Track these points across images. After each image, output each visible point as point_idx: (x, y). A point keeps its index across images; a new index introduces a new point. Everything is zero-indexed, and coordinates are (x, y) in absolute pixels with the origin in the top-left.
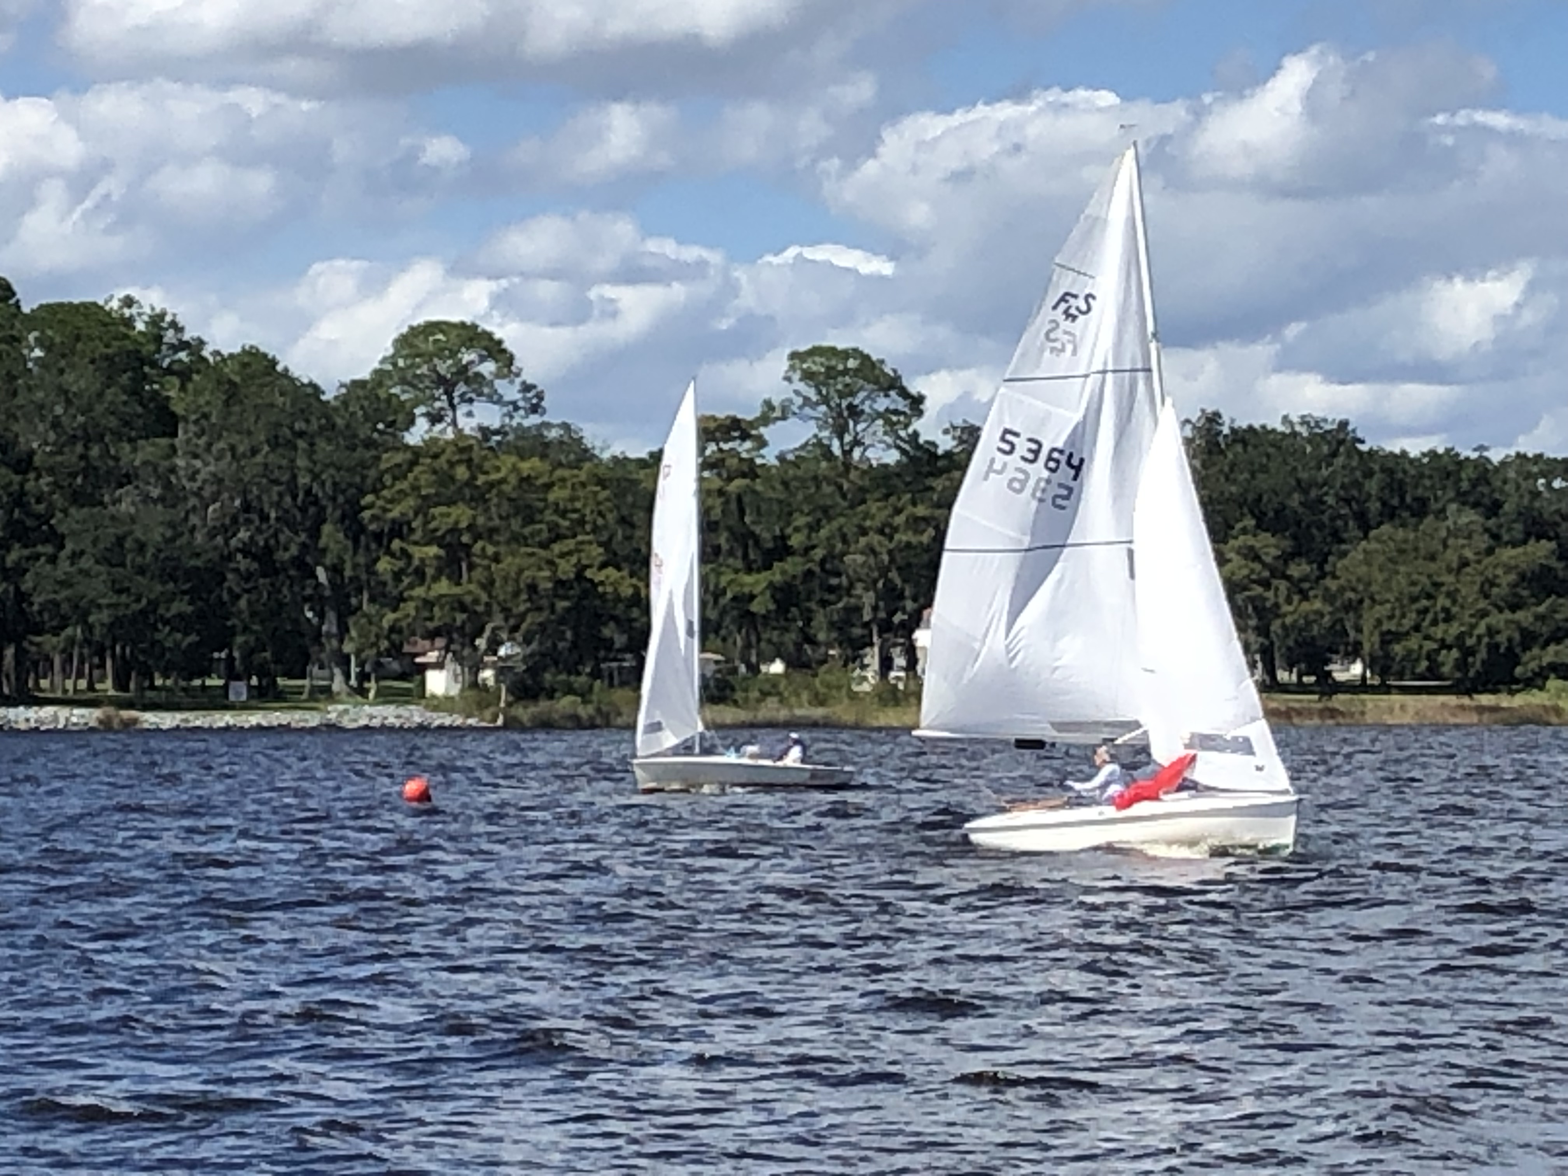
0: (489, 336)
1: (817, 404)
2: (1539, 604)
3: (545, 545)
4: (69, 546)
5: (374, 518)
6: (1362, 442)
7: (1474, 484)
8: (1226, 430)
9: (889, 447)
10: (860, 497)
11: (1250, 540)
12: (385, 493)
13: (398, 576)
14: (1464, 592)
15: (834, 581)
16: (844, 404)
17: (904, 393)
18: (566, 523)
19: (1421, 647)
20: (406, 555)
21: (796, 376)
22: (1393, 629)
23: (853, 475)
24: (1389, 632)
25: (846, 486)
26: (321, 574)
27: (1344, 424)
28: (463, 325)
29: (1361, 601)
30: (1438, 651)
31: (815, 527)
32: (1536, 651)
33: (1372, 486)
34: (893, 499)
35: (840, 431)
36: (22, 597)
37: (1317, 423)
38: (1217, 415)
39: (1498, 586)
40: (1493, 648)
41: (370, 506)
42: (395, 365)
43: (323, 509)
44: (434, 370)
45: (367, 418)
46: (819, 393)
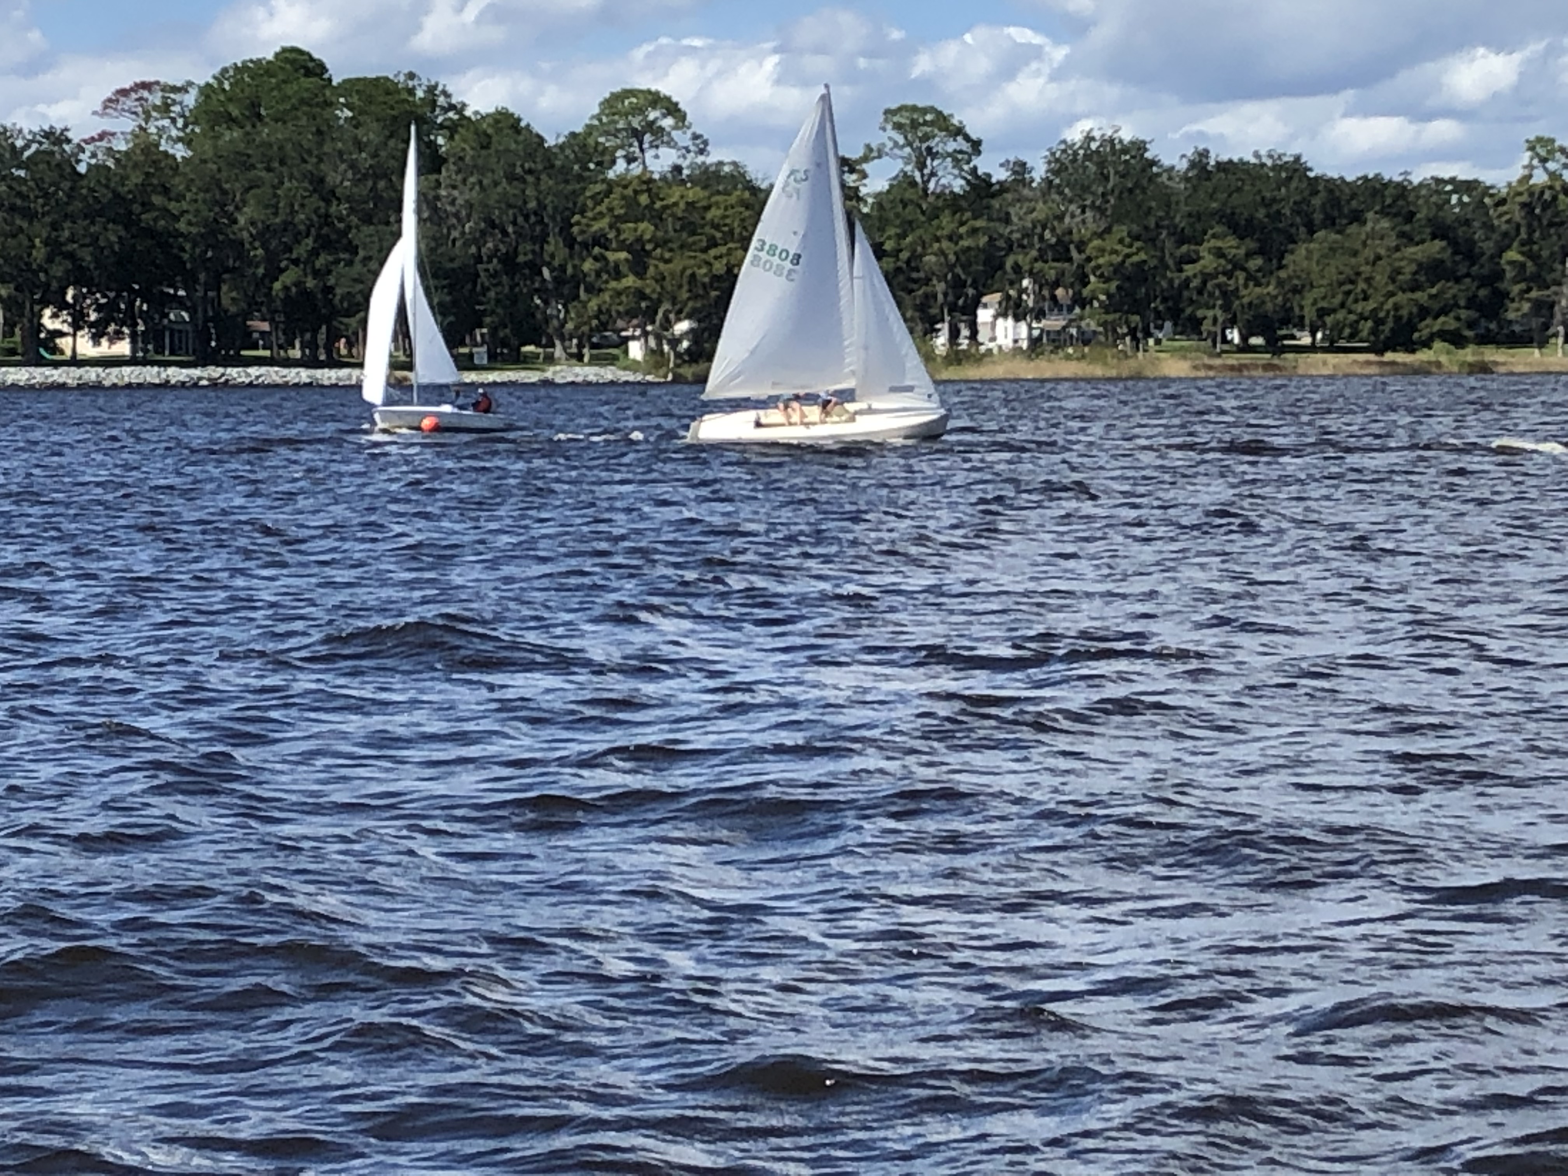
0: (668, 99)
1: (903, 147)
2: (1433, 286)
3: (705, 250)
4: (362, 253)
5: (582, 232)
6: (1310, 170)
7: (1395, 200)
8: (1212, 163)
9: (956, 177)
10: (934, 214)
11: (1219, 244)
12: (590, 214)
13: (598, 274)
14: (1378, 278)
15: (915, 275)
16: (924, 146)
17: (967, 138)
18: (718, 235)
20: (605, 258)
21: (889, 127)
23: (931, 199)
24: (1322, 309)
25: (924, 207)
26: (546, 272)
27: (1298, 158)
28: (649, 92)
29: (1303, 286)
30: (1357, 322)
31: (902, 236)
32: (1428, 321)
33: (1317, 201)
34: (958, 215)
35: (921, 166)
36: (328, 290)
37: (1279, 156)
38: (1207, 151)
39: (1403, 274)
40: (1398, 319)
41: (578, 223)
42: (600, 120)
43: (547, 225)
44: (629, 124)
45: (577, 160)
46: (906, 138)
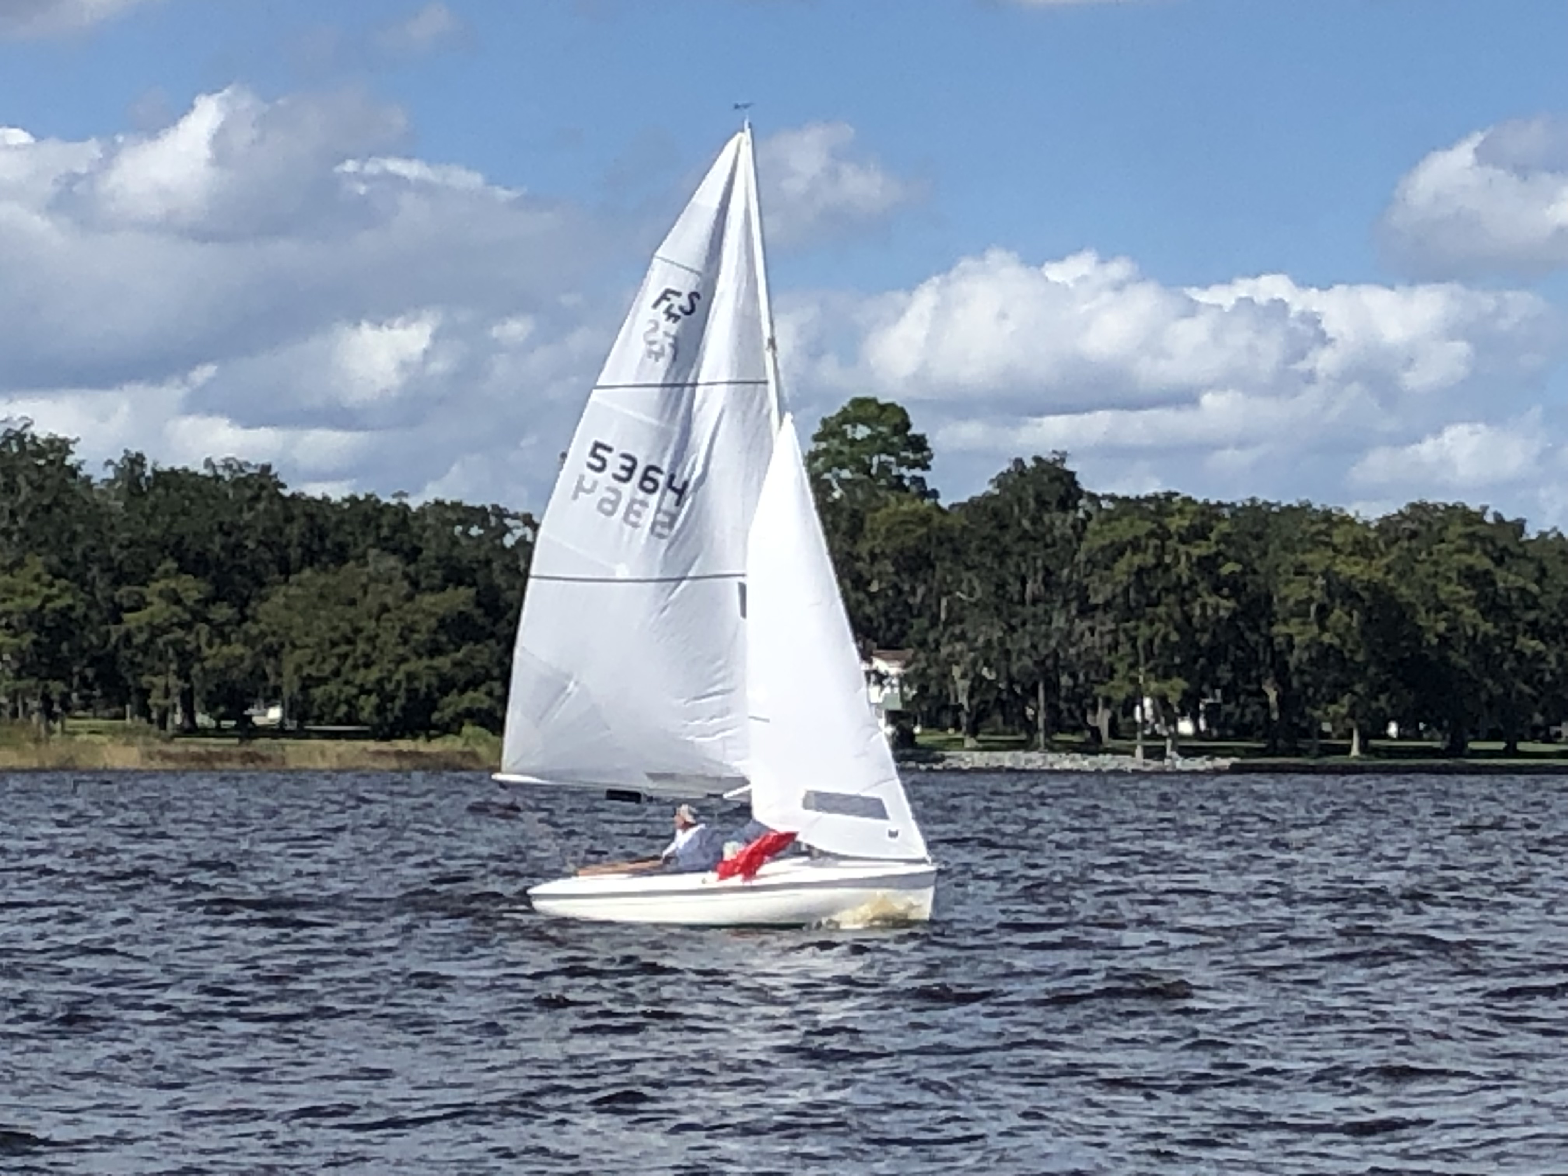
2: (458, 650)
6: (283, 486)
7: (395, 530)
8: (148, 473)
11: (172, 583)
14: (384, 637)
19: (340, 691)
22: (314, 674)
24: (309, 677)
27: (266, 469)
29: (282, 645)
30: (357, 697)
32: (453, 697)
33: (294, 531)
37: (240, 466)
38: (141, 457)
39: (419, 632)
40: (412, 693)
